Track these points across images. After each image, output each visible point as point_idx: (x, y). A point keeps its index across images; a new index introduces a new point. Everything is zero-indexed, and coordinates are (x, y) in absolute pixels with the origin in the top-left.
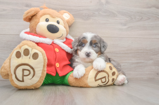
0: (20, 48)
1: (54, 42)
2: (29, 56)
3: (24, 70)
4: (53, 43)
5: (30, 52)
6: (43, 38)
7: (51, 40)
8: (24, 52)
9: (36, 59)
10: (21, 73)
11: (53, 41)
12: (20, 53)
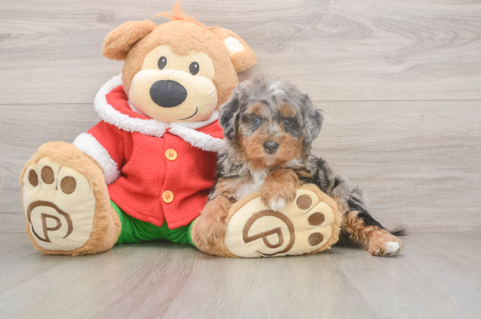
0: (37, 161)
1: (169, 129)
2: (54, 184)
3: (44, 216)
4: (167, 132)
5: (55, 175)
6: (140, 120)
7: (163, 124)
8: (42, 175)
9: (69, 193)
10: (40, 222)
11: (168, 127)
12: (36, 176)
